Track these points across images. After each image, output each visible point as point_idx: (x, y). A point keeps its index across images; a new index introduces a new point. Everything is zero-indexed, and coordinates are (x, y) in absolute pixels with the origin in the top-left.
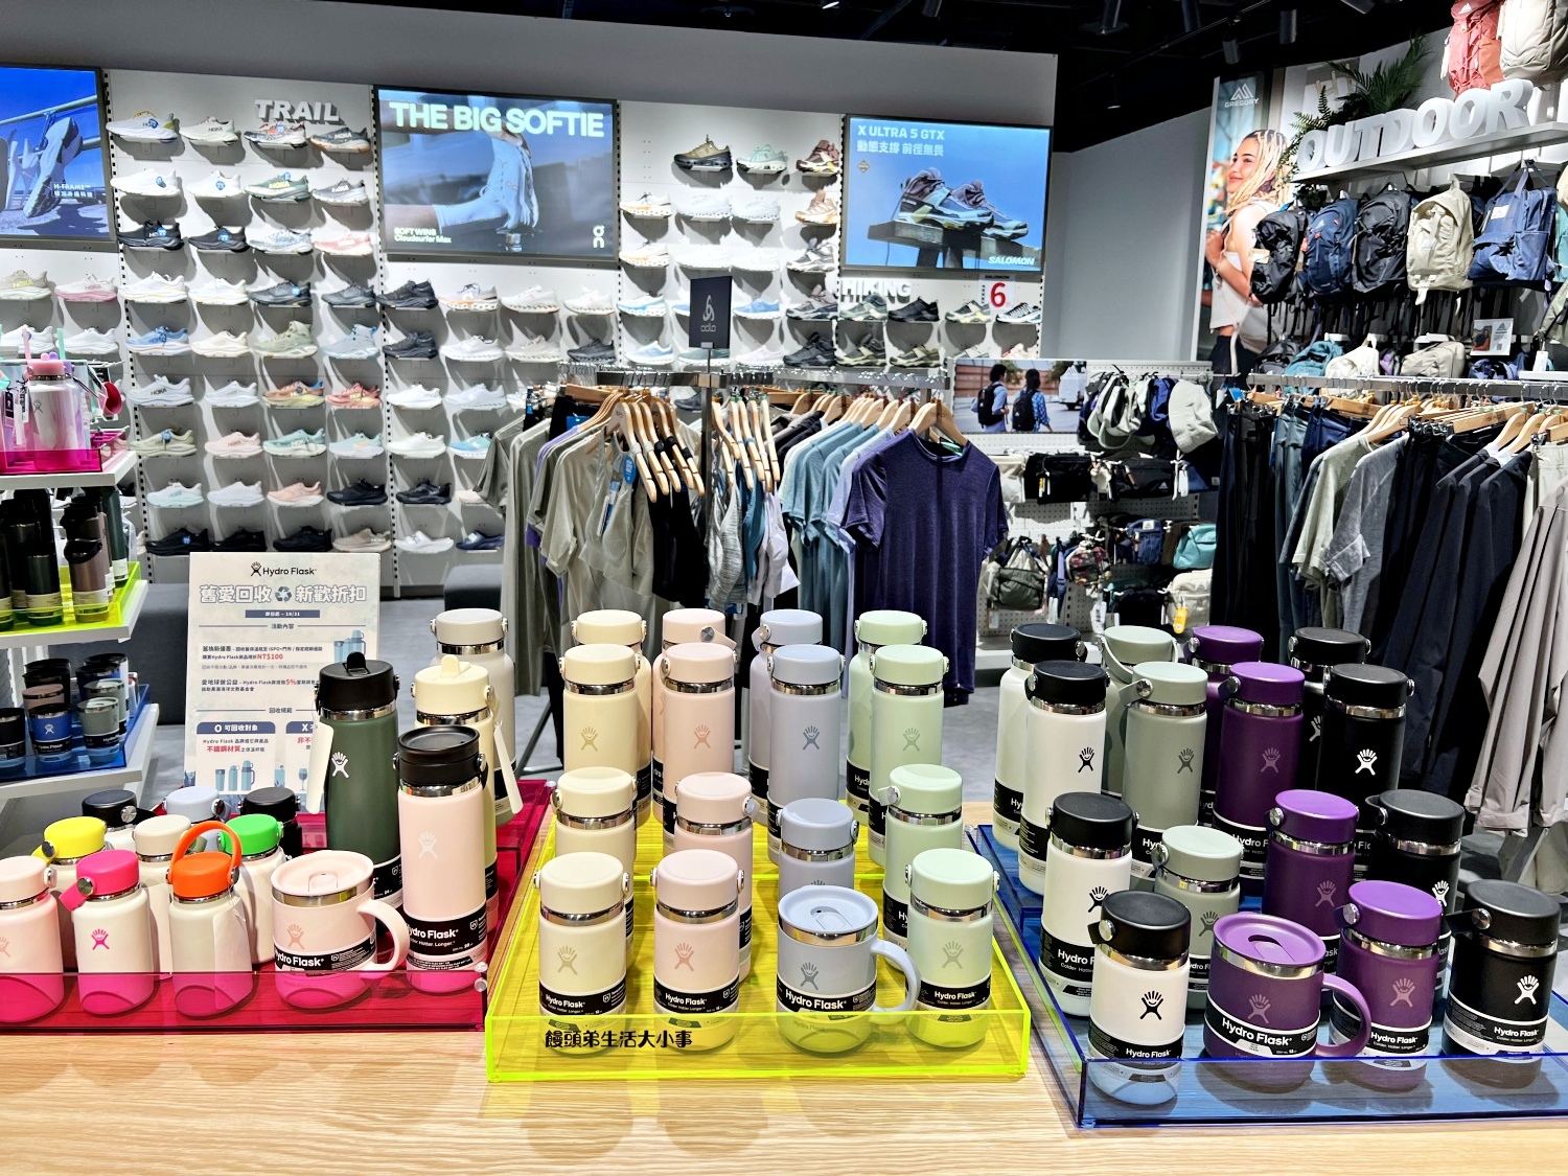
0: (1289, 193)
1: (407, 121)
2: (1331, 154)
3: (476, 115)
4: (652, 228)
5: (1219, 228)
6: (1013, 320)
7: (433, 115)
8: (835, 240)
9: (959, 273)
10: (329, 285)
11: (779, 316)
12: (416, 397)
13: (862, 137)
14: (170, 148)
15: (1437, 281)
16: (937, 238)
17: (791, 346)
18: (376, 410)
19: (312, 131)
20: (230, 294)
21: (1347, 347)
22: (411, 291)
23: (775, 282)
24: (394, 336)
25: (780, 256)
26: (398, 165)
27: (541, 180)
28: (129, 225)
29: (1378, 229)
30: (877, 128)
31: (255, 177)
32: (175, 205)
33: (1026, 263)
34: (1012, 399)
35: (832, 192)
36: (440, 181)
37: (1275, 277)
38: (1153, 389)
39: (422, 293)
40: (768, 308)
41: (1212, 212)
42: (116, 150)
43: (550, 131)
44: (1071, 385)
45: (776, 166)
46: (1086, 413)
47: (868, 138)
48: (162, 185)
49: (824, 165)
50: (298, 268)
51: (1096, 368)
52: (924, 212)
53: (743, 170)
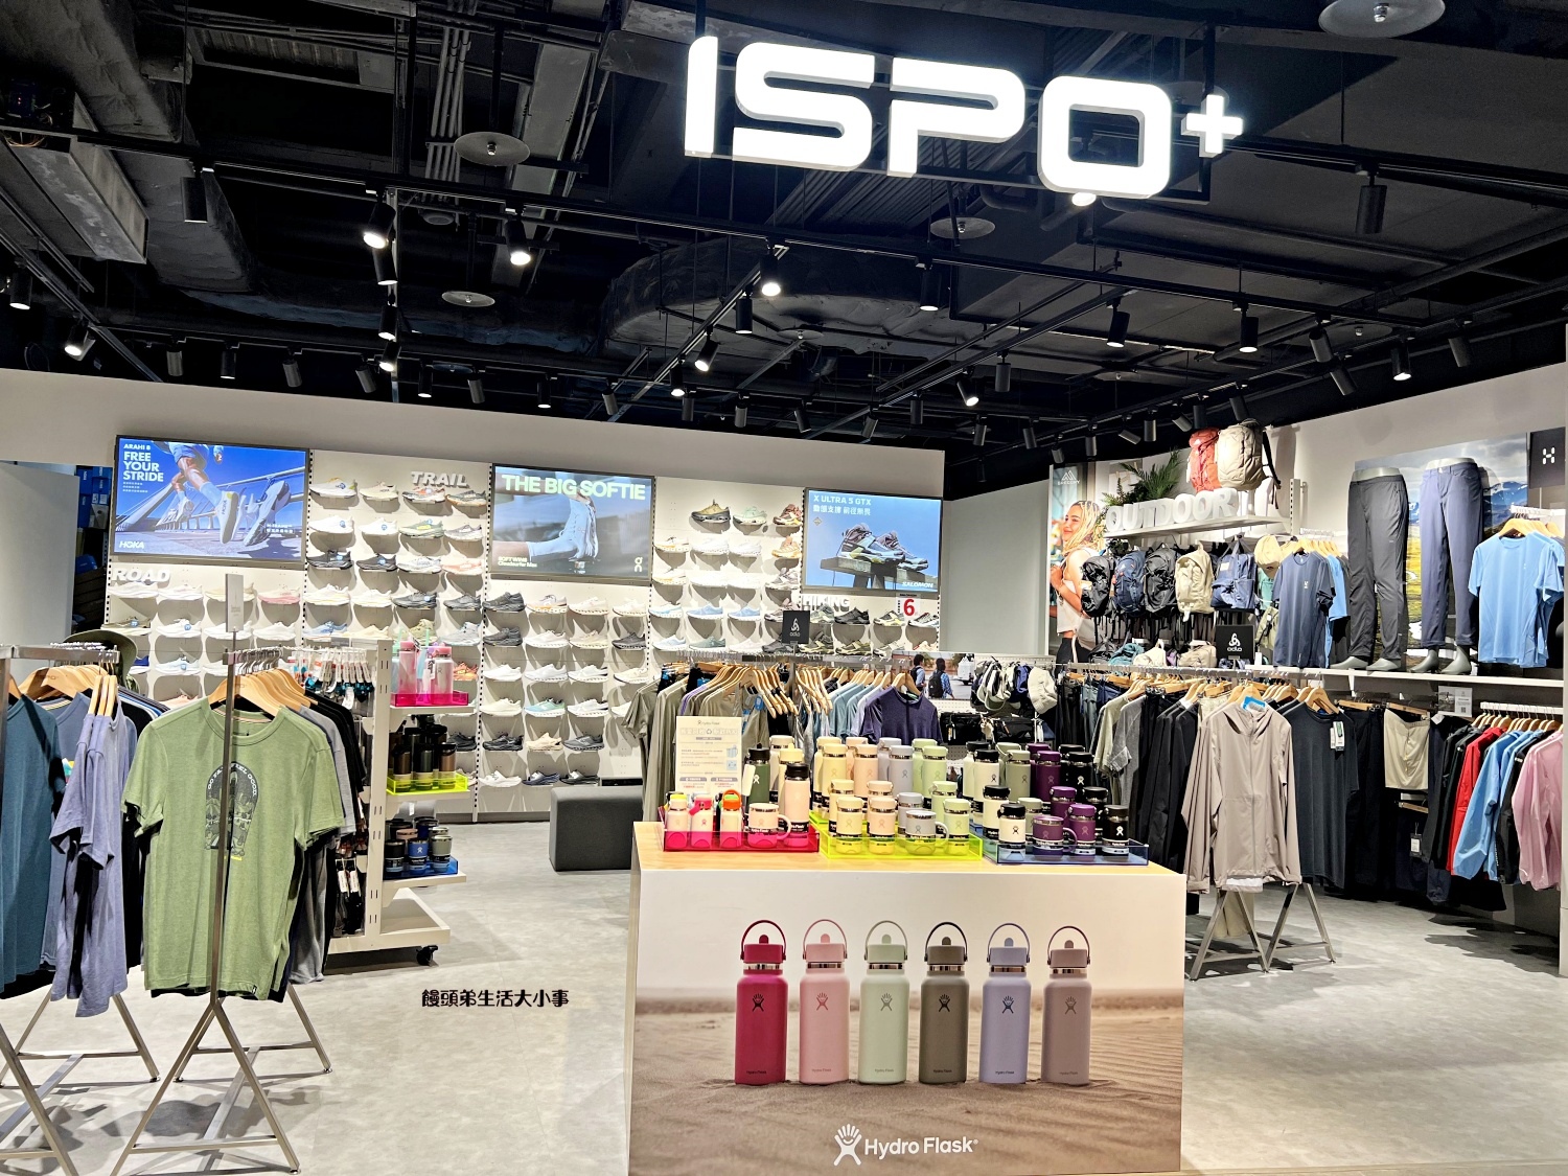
0: (1104, 544)
1: (513, 487)
2: (1127, 521)
3: (560, 484)
4: (674, 560)
5: (1059, 564)
6: (919, 624)
7: (531, 483)
8: (798, 569)
9: (883, 592)
10: (449, 595)
11: (759, 619)
12: (504, 673)
13: (816, 503)
14: (349, 502)
15: (1195, 607)
16: (867, 568)
17: (767, 640)
18: (474, 681)
19: (448, 491)
20: (380, 599)
21: (1147, 648)
22: (507, 600)
23: (757, 596)
24: (491, 630)
25: (761, 578)
26: (504, 514)
27: (602, 527)
28: (314, 552)
29: (1158, 572)
30: (827, 497)
31: (406, 521)
32: (348, 539)
33: (928, 586)
34: (928, 677)
35: (796, 537)
36: (532, 526)
37: (1097, 600)
38: (1017, 672)
39: (516, 601)
40: (753, 614)
41: (1053, 554)
42: (312, 502)
43: (609, 495)
44: (965, 669)
45: (759, 521)
46: (976, 687)
47: (820, 503)
48: (344, 526)
49: (792, 520)
50: (426, 583)
51: (980, 659)
52: (858, 552)
53: (737, 523)
